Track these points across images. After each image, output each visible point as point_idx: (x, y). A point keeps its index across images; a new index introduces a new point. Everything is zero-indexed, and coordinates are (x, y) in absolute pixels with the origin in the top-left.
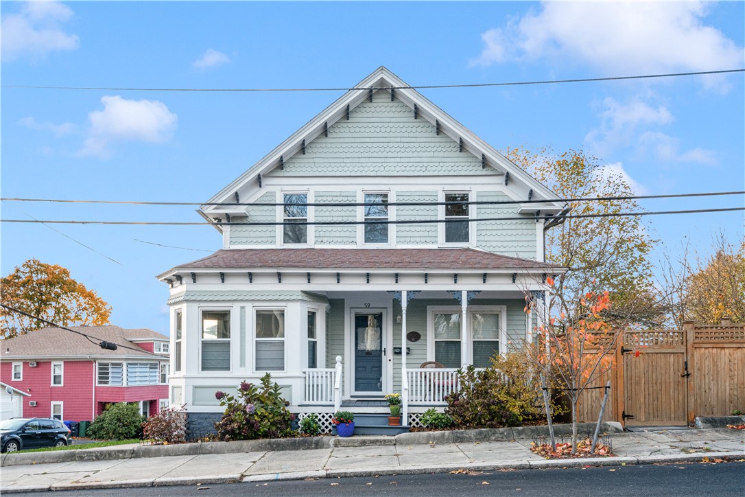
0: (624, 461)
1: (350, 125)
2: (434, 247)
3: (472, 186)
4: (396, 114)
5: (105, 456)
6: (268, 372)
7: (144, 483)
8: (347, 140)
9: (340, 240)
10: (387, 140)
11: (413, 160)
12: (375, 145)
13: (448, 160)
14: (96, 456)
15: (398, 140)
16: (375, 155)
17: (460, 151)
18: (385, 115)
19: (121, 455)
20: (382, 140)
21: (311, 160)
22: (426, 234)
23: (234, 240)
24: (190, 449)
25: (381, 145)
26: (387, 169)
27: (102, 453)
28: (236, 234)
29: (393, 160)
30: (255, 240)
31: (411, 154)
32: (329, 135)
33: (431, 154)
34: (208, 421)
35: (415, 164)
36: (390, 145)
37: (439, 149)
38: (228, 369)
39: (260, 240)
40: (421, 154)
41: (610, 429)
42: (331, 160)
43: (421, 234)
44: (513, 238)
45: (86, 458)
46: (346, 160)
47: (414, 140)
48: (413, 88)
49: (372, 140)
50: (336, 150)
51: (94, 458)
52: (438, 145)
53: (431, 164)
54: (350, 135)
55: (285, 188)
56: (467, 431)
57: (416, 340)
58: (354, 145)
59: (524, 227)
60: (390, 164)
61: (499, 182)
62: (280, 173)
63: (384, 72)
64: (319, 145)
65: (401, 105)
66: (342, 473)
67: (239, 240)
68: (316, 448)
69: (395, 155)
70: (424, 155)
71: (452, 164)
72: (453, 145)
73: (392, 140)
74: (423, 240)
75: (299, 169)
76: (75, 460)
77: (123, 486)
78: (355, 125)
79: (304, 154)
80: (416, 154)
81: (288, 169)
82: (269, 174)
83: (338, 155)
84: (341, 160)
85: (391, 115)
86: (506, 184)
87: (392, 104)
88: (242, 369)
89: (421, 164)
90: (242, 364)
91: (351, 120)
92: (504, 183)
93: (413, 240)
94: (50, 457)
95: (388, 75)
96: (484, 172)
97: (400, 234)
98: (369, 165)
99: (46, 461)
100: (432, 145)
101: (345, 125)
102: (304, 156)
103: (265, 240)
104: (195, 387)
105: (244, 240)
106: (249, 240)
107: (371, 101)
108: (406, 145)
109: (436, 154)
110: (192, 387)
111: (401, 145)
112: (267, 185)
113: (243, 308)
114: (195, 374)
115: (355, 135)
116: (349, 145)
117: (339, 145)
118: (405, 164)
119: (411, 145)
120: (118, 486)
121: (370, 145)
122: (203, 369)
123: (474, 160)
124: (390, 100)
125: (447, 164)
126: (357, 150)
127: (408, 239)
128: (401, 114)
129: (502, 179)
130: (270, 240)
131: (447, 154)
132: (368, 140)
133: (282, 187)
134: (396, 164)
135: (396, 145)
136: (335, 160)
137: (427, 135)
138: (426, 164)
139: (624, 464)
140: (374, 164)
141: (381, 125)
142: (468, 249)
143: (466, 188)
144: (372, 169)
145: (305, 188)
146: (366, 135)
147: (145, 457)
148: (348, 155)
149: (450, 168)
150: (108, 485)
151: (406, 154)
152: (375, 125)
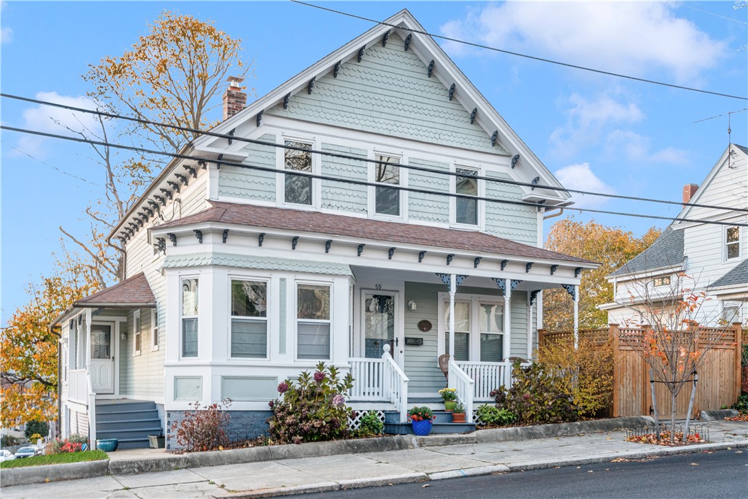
0: (729, 446)
1: (361, 69)
2: (446, 226)
3: (482, 164)
4: (409, 67)
5: (152, 467)
6: (321, 361)
7: (332, 487)
8: (358, 87)
9: (350, 206)
10: (400, 95)
11: (426, 124)
12: (388, 99)
13: (461, 130)
14: (139, 468)
15: (411, 97)
16: (387, 110)
17: (472, 123)
18: (398, 65)
19: (173, 465)
20: (395, 94)
21: (317, 103)
22: (438, 211)
23: (224, 190)
24: (259, 453)
25: (394, 100)
26: (400, 128)
27: (147, 463)
28: (227, 183)
29: (405, 120)
30: (251, 193)
31: (423, 117)
32: (339, 77)
33: (443, 121)
34: (239, 421)
35: (429, 130)
36: (404, 102)
37: (452, 117)
38: (264, 355)
39: (257, 194)
40: (434, 119)
41: (647, 423)
42: (340, 108)
43: (432, 210)
44: (517, 226)
45: (125, 470)
46: (357, 111)
47: (426, 101)
48: (430, 35)
49: (385, 92)
50: (345, 96)
51: (136, 470)
52: (450, 111)
53: (444, 132)
54: (359, 81)
55: (287, 133)
56: (535, 426)
57: (427, 330)
58: (366, 94)
59: (527, 215)
60: (403, 125)
61: (507, 163)
62: (281, 112)
63: (405, 15)
64: (326, 86)
65: (415, 58)
66: (523, 466)
67: (231, 190)
68: (401, 448)
69: (407, 114)
70: (437, 120)
71: (464, 136)
72: (465, 114)
73: (405, 96)
74: (435, 217)
75: (304, 112)
76: (108, 474)
77: (308, 491)
78: (366, 70)
79: (309, 94)
80: (428, 118)
81: (292, 110)
82: (269, 112)
83: (348, 103)
84: (351, 110)
85: (404, 66)
86: (513, 167)
87: (405, 54)
88: (282, 355)
89: (434, 131)
90: (282, 350)
91: (362, 63)
92: (511, 165)
93: (425, 215)
94: (68, 471)
95: (409, 20)
96: (493, 150)
97: (413, 208)
98: (382, 121)
99: (65, 477)
100: (445, 110)
101: (355, 68)
102: (308, 96)
103: (263, 194)
104: (224, 378)
105: (238, 192)
106: (244, 192)
107: (384, 46)
108: (419, 105)
109: (449, 122)
110: (220, 378)
111: (414, 104)
112: (265, 125)
113: (282, 280)
114: (224, 362)
115: (365, 82)
116: (360, 93)
117: (349, 91)
118: (419, 128)
119: (425, 106)
120: (302, 492)
121: (382, 98)
122: (233, 355)
123: (484, 135)
124: (403, 49)
125: (459, 135)
126: (368, 101)
127: (420, 215)
128: (414, 68)
129: (509, 161)
130: (269, 195)
131: (458, 124)
132: (380, 91)
133: (284, 130)
134: (409, 126)
135: (409, 103)
136: (345, 109)
137: (439, 98)
138: (439, 132)
139: (729, 448)
140: (387, 122)
141: (394, 76)
142: (477, 233)
143: (476, 165)
144: (385, 127)
145: (310, 136)
146: (378, 85)
147: (204, 466)
148: (359, 105)
149: (462, 141)
150: (290, 491)
151: (418, 116)
152: (388, 75)
